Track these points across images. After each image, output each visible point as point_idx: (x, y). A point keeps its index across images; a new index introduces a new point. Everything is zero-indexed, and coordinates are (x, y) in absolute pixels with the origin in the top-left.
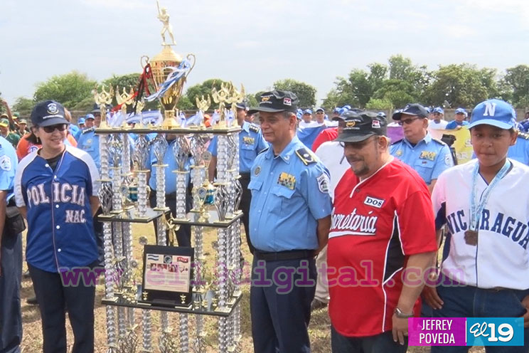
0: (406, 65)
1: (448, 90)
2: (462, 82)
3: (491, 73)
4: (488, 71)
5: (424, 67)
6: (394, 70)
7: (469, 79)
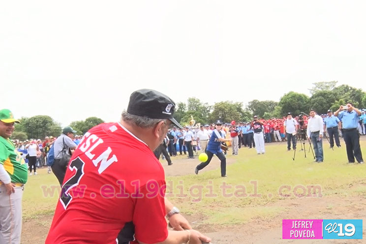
0: (197, 102)
1: (220, 115)
2: (227, 110)
3: (240, 105)
4: (239, 103)
5: (207, 103)
6: (190, 106)
7: (231, 109)
